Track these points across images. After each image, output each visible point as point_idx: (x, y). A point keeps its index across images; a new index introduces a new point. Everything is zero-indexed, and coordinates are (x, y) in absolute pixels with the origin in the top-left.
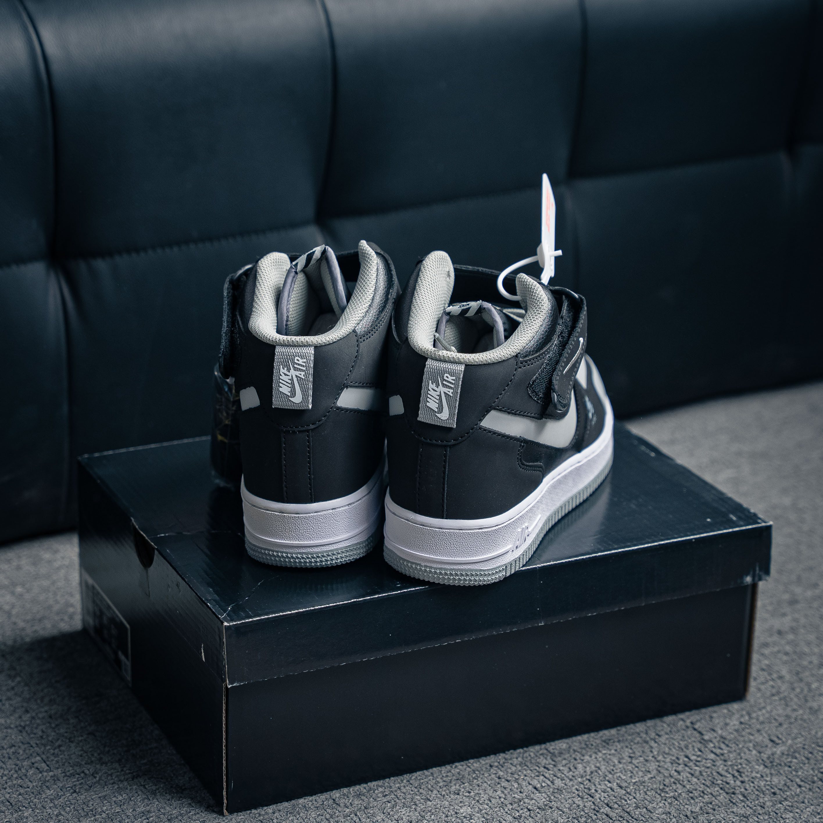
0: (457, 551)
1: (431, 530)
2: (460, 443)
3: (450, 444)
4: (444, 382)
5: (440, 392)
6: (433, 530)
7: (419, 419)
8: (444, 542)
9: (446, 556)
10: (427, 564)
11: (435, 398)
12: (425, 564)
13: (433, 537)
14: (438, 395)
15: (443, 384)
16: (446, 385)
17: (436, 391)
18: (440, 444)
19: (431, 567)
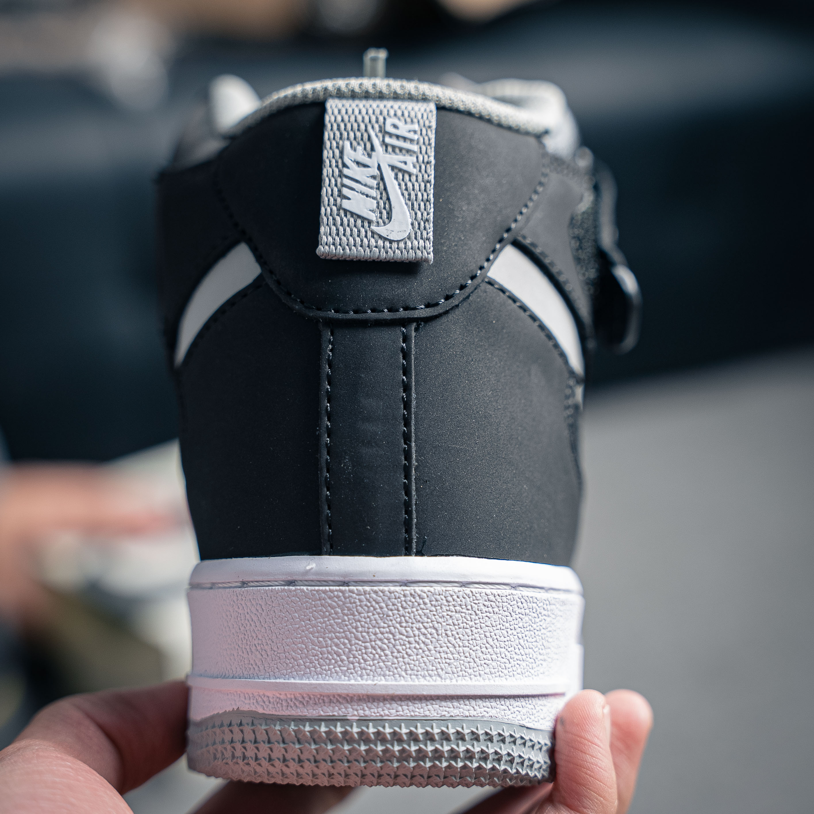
0: (456, 656)
1: (376, 592)
2: (446, 312)
3: (416, 314)
4: (388, 140)
5: (379, 168)
6: (383, 592)
7: (321, 249)
8: (419, 629)
9: (424, 677)
10: (367, 712)
11: (365, 185)
12: (361, 712)
13: (384, 617)
14: (374, 177)
15: (386, 145)
16: (394, 147)
17: (365, 166)
18: (389, 318)
19: (379, 721)
